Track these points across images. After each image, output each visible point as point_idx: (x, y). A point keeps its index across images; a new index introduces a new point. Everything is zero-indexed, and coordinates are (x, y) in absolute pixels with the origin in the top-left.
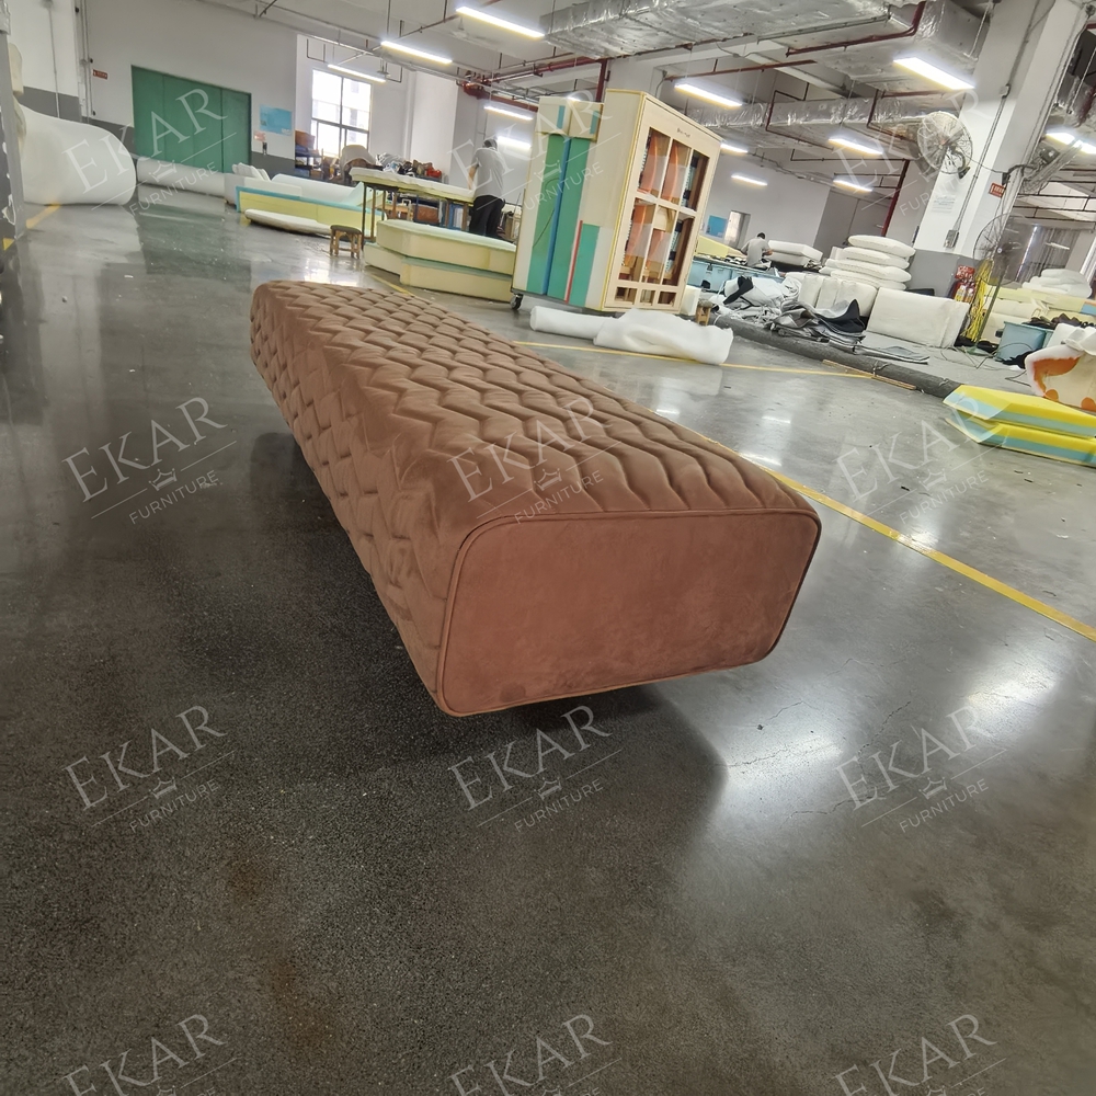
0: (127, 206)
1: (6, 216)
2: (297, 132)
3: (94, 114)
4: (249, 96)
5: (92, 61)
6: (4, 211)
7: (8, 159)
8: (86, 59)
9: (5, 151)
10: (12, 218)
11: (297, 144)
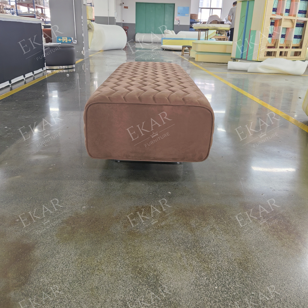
0: (123, 49)
1: (82, 53)
2: (191, 14)
3: (123, 21)
4: (174, 4)
5: (123, 3)
6: (82, 52)
7: (84, 38)
8: (122, 3)
9: (83, 36)
10: (84, 53)
11: (191, 19)
